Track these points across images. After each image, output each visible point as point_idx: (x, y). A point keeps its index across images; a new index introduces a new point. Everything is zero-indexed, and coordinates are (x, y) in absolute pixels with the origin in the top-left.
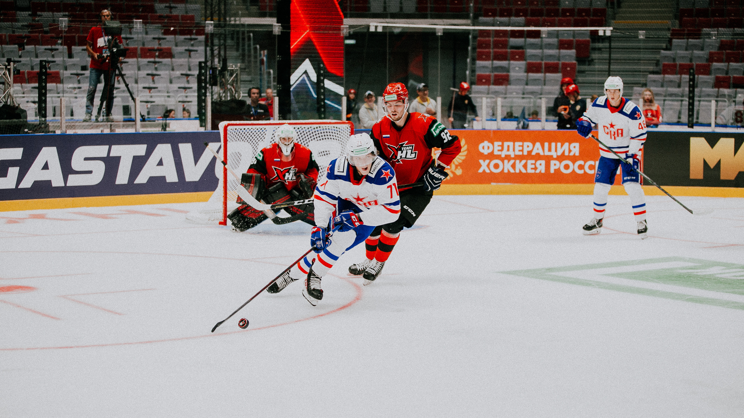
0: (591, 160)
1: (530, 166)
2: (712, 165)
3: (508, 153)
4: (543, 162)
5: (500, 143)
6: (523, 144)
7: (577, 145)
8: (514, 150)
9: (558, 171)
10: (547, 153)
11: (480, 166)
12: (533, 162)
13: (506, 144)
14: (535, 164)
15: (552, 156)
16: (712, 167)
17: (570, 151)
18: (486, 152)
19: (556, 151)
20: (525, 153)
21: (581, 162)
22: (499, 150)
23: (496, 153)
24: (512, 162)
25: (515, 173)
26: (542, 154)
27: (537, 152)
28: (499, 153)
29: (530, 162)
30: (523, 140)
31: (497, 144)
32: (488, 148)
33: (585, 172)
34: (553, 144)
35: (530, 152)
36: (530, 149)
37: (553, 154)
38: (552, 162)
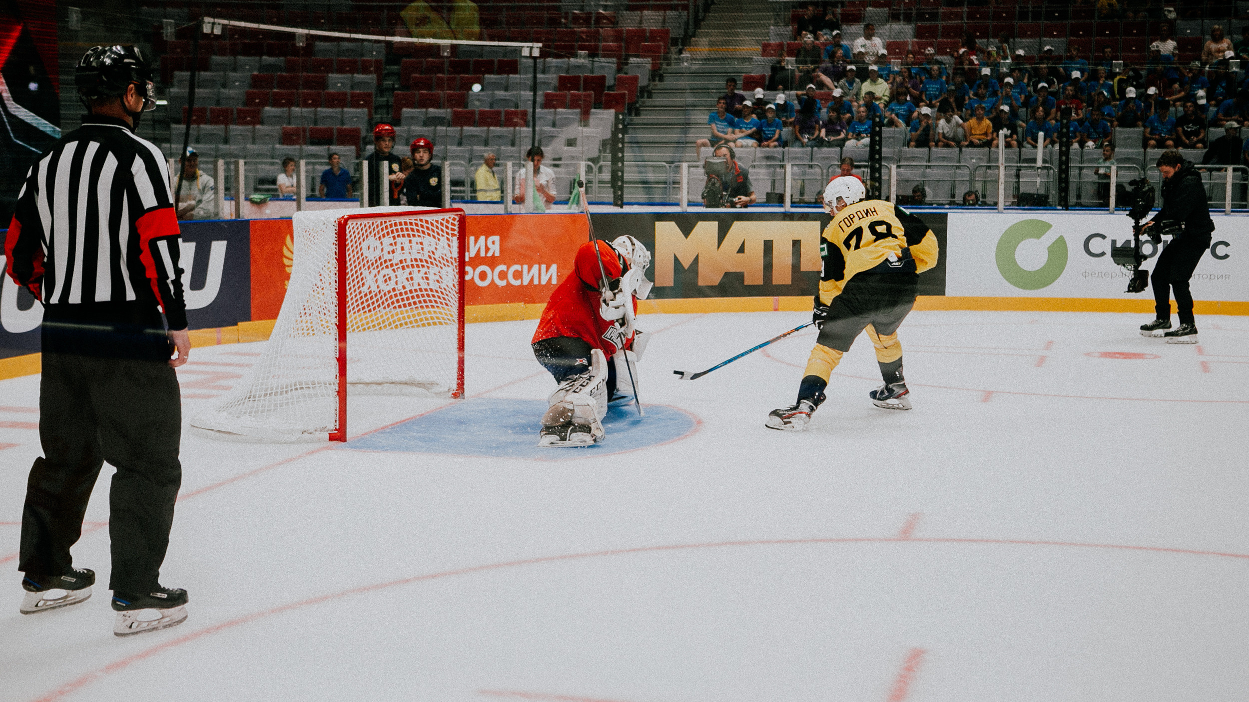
0: (516, 263)
2: (686, 264)
7: (497, 238)
9: (470, 283)
16: (686, 266)
17: (487, 249)
18: (371, 255)
19: (468, 249)
20: (426, 256)
21: (502, 267)
33: (509, 284)
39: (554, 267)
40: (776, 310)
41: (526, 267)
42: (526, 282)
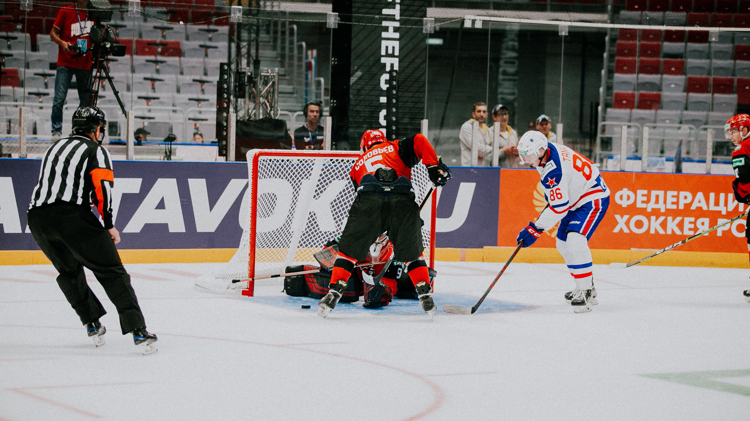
1: (687, 226)
3: (656, 206)
4: (707, 221)
5: (645, 192)
6: (678, 194)
8: (665, 202)
9: (727, 234)
10: (712, 208)
11: (617, 223)
12: (692, 219)
13: (654, 193)
14: (695, 223)
15: (720, 212)
18: (624, 203)
19: (726, 204)
20: (681, 207)
22: (643, 202)
23: (639, 205)
24: (662, 218)
25: (666, 235)
26: (705, 208)
27: (699, 205)
28: (644, 206)
29: (687, 220)
30: (679, 188)
31: (640, 192)
32: (629, 198)
34: (722, 196)
35: (688, 206)
36: (688, 201)
37: (722, 208)
38: (721, 221)
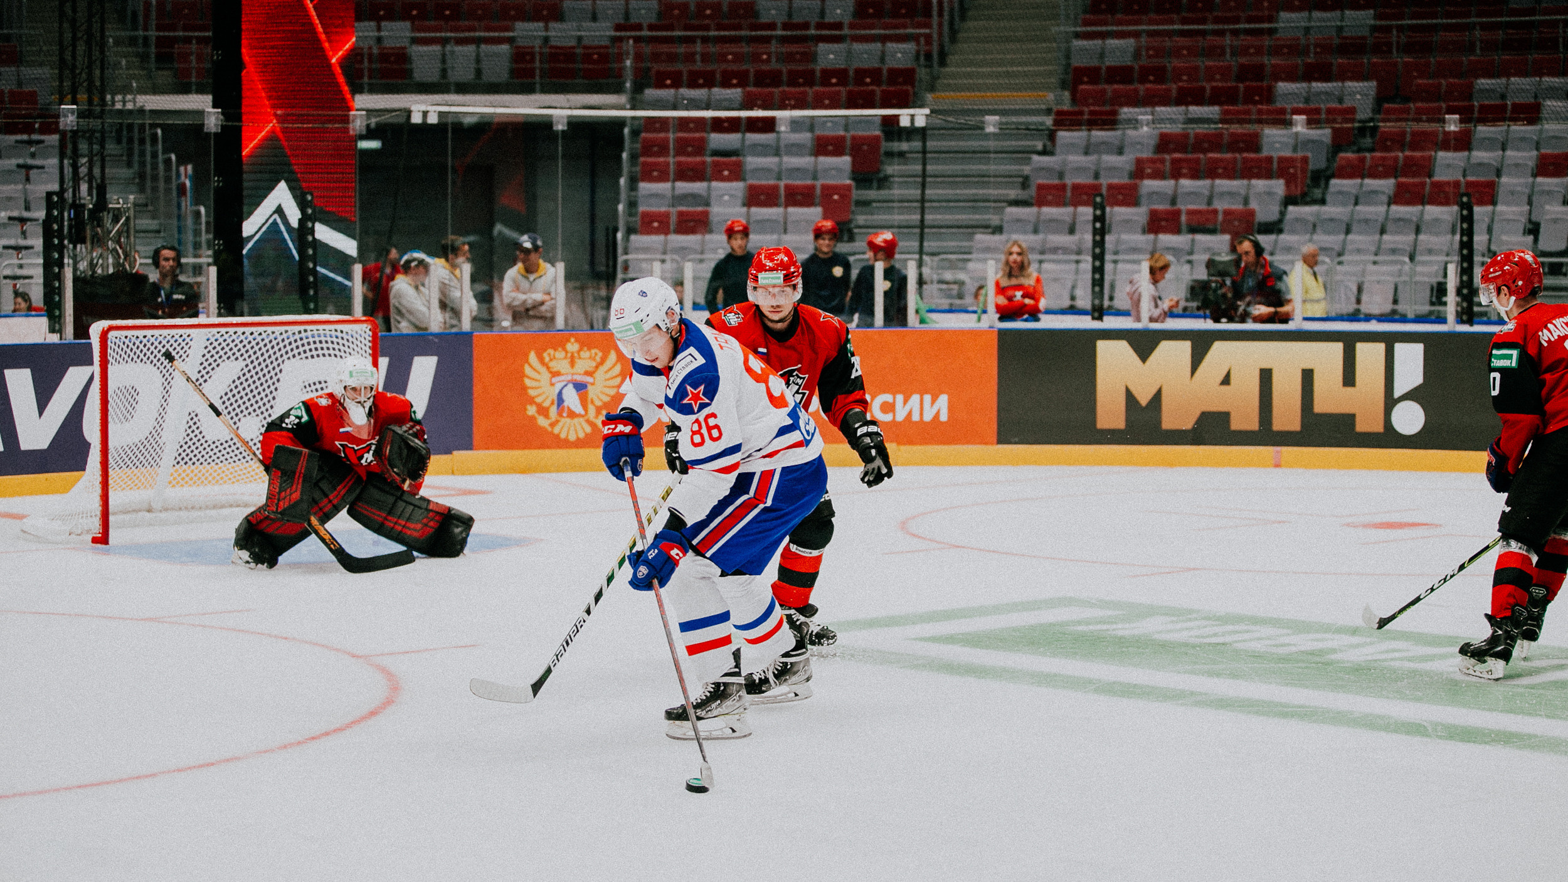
16: (1144, 403)
39: (943, 400)
40: (1277, 466)
41: (900, 398)
42: (900, 416)
